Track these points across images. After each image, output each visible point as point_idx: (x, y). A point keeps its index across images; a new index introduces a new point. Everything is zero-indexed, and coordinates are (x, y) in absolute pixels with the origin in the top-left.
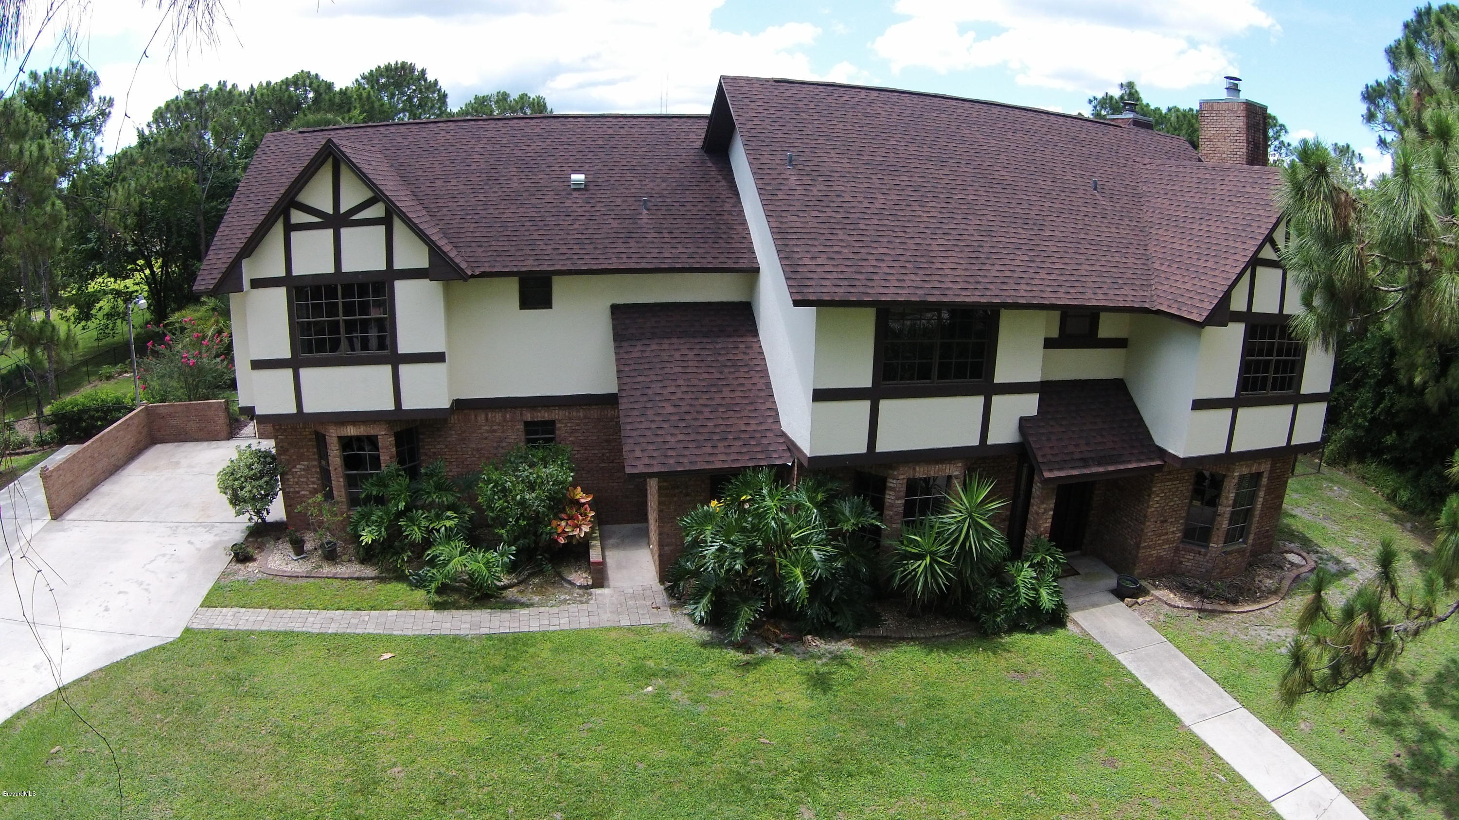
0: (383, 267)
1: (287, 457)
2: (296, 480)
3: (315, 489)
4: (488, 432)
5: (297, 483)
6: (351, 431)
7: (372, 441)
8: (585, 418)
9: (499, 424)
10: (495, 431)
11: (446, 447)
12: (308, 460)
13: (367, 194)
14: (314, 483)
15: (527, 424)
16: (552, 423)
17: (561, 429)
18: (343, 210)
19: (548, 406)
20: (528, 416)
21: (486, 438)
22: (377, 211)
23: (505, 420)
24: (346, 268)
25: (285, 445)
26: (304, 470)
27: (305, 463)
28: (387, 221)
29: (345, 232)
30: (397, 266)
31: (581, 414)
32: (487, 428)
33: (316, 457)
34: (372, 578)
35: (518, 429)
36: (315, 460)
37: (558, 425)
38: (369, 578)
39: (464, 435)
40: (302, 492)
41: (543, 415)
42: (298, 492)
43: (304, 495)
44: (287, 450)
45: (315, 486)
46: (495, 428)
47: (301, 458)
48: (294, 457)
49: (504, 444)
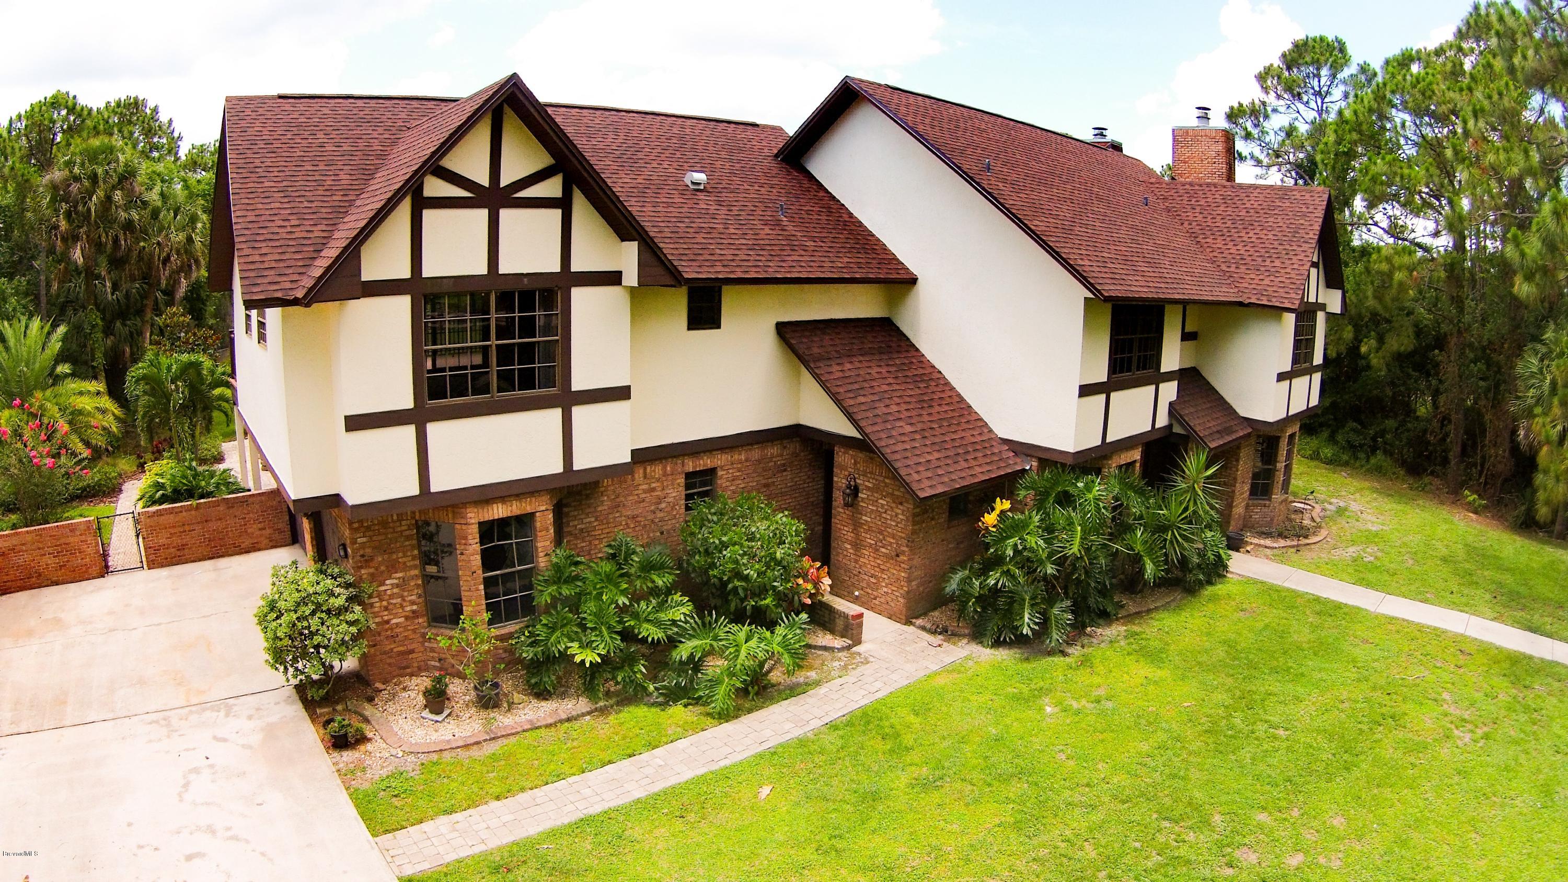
0: (556, 268)
1: (372, 570)
2: (385, 603)
3: (414, 612)
4: (645, 491)
5: (386, 609)
8: (747, 460)
9: (658, 480)
11: (596, 520)
12: (405, 568)
14: (413, 603)
15: (688, 475)
16: (712, 471)
17: (723, 479)
18: (504, 181)
19: (710, 451)
20: (690, 466)
21: (643, 501)
22: (552, 188)
23: (665, 474)
24: (505, 268)
25: (368, 551)
26: (397, 586)
27: (400, 575)
28: (564, 204)
29: (506, 215)
30: (575, 268)
31: (743, 457)
32: (645, 487)
33: (417, 562)
34: (589, 713)
35: (679, 484)
36: (415, 567)
37: (720, 473)
38: (583, 715)
39: (618, 500)
40: (394, 621)
41: (705, 462)
42: (388, 622)
43: (397, 624)
44: (372, 559)
45: (415, 607)
46: (653, 485)
47: (393, 567)
48: (383, 568)
49: (663, 505)
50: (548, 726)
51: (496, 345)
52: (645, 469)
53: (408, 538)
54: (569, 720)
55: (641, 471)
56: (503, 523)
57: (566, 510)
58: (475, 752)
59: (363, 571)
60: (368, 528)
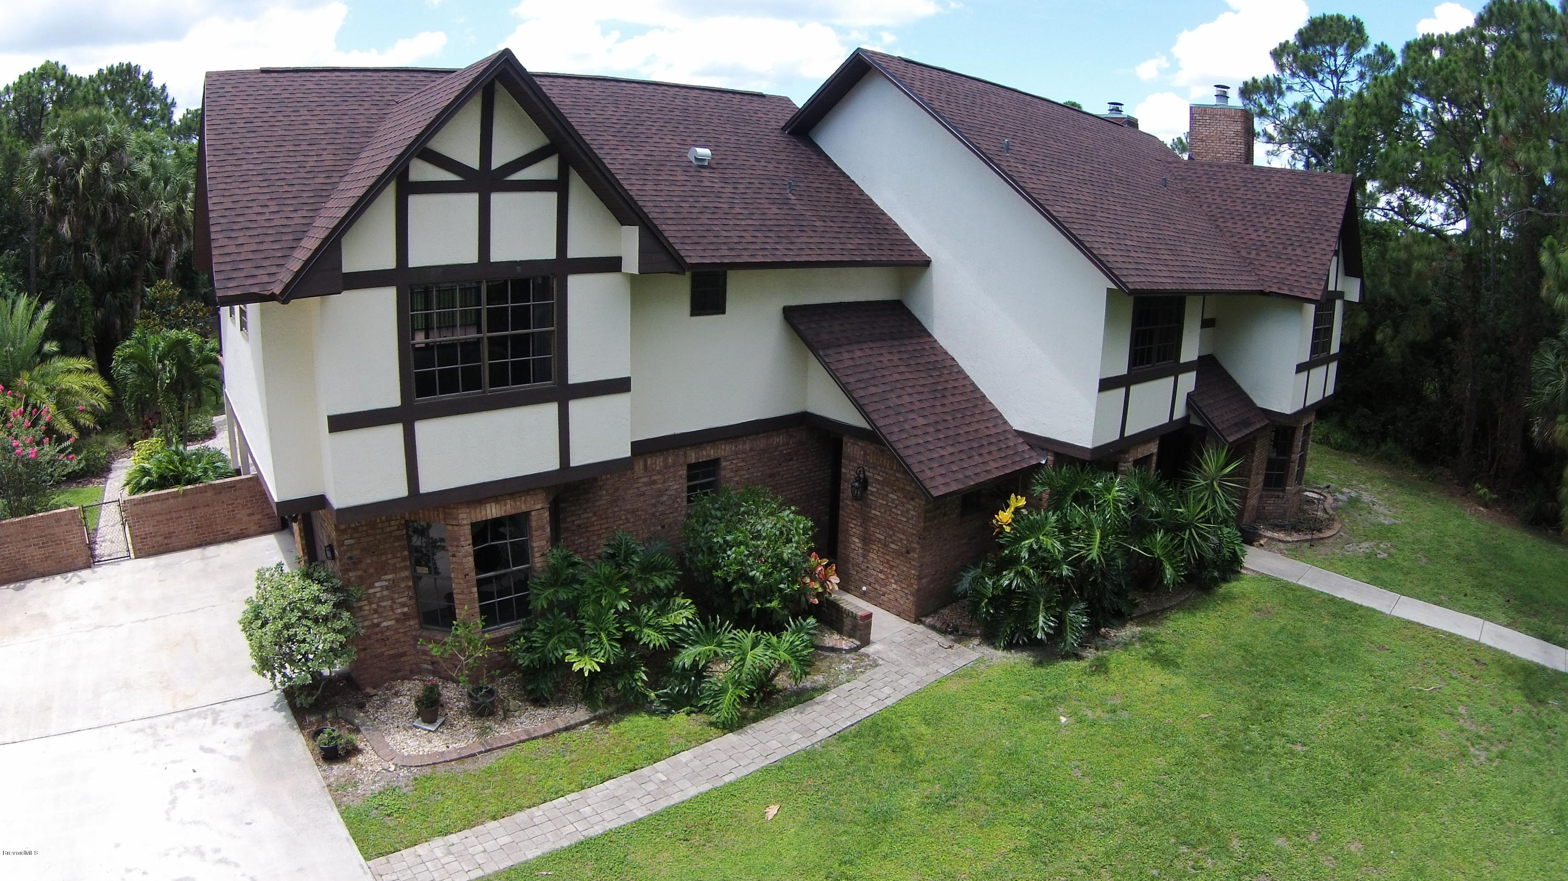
0: (552, 255)
1: (360, 573)
2: (374, 606)
3: (404, 614)
4: (645, 484)
5: (376, 611)
6: (492, 511)
7: (519, 522)
8: (751, 450)
9: (659, 473)
10: (654, 482)
11: (595, 514)
12: (395, 570)
13: (538, 140)
14: (403, 605)
15: (691, 467)
16: (715, 462)
17: (727, 470)
18: (496, 163)
19: (713, 441)
20: (693, 457)
21: (644, 494)
22: (546, 170)
23: (666, 466)
24: (498, 255)
25: (356, 553)
26: (387, 588)
27: (390, 577)
28: (560, 187)
29: (497, 199)
30: (573, 252)
31: (747, 447)
32: (646, 480)
33: (408, 563)
34: (587, 722)
35: (681, 477)
36: (406, 568)
37: (724, 464)
38: (582, 723)
39: (617, 494)
40: (385, 624)
41: (708, 453)
42: (378, 625)
43: (388, 627)
44: (360, 561)
45: (406, 609)
46: (655, 478)
47: (382, 569)
48: (372, 570)
49: (665, 498)
50: (545, 736)
51: (489, 338)
52: (646, 462)
53: (398, 539)
54: (567, 729)
55: (642, 463)
56: (497, 522)
57: (563, 505)
58: (469, 765)
59: (351, 574)
60: (356, 529)
